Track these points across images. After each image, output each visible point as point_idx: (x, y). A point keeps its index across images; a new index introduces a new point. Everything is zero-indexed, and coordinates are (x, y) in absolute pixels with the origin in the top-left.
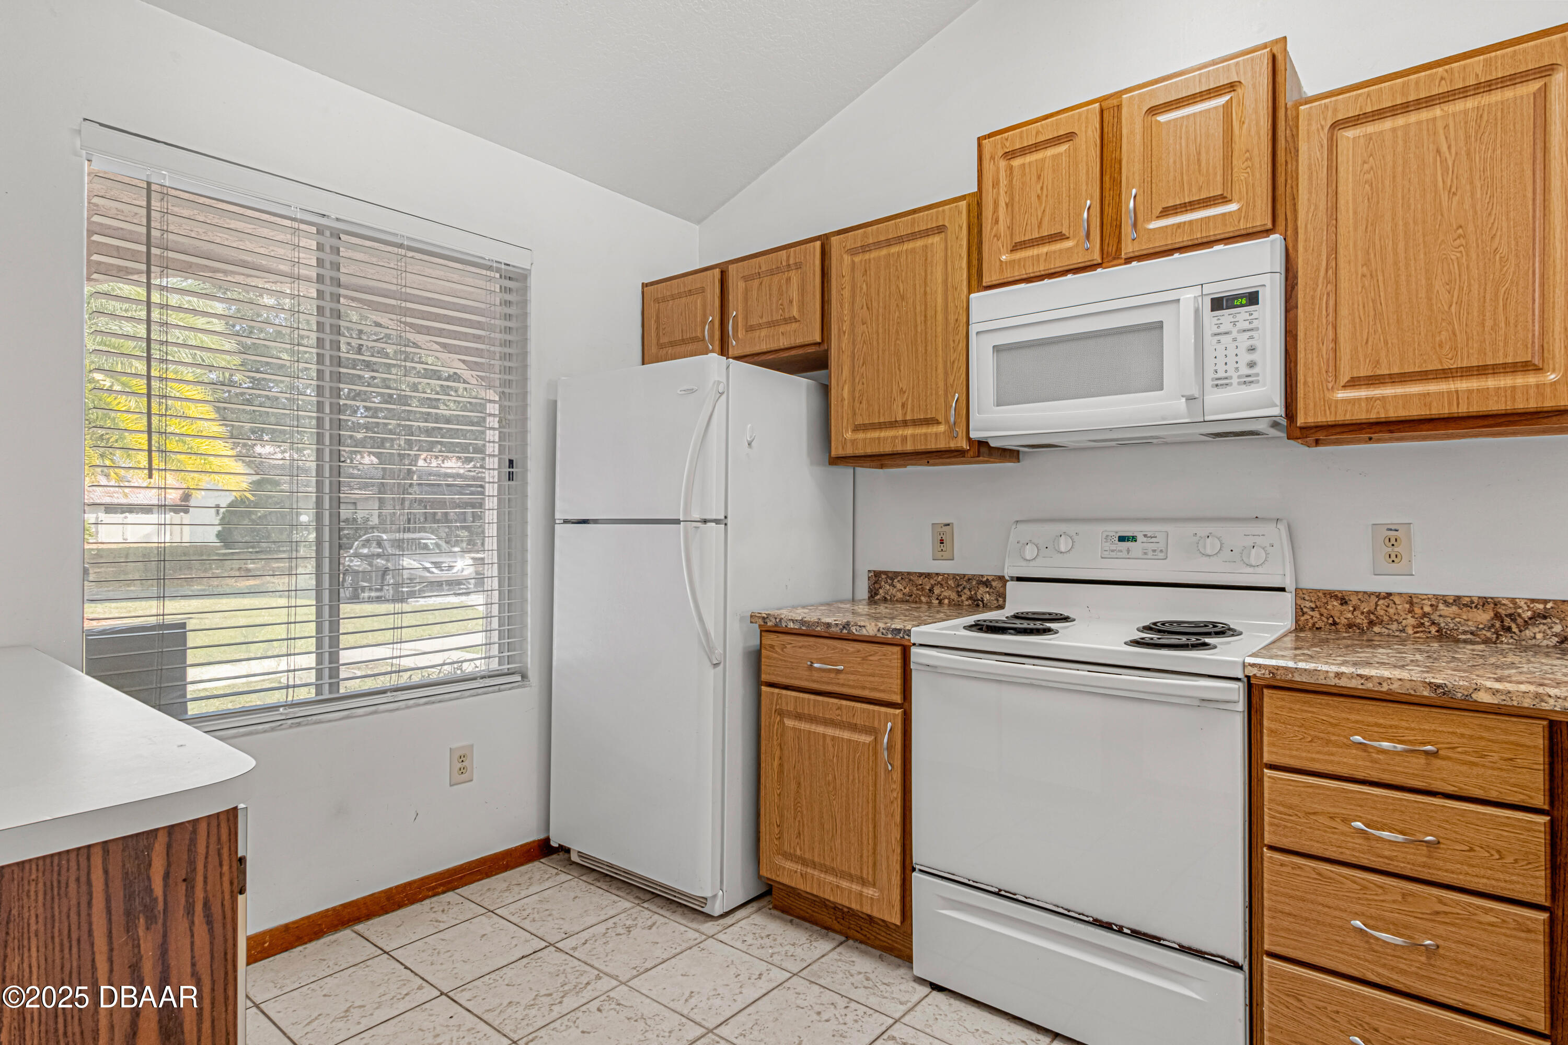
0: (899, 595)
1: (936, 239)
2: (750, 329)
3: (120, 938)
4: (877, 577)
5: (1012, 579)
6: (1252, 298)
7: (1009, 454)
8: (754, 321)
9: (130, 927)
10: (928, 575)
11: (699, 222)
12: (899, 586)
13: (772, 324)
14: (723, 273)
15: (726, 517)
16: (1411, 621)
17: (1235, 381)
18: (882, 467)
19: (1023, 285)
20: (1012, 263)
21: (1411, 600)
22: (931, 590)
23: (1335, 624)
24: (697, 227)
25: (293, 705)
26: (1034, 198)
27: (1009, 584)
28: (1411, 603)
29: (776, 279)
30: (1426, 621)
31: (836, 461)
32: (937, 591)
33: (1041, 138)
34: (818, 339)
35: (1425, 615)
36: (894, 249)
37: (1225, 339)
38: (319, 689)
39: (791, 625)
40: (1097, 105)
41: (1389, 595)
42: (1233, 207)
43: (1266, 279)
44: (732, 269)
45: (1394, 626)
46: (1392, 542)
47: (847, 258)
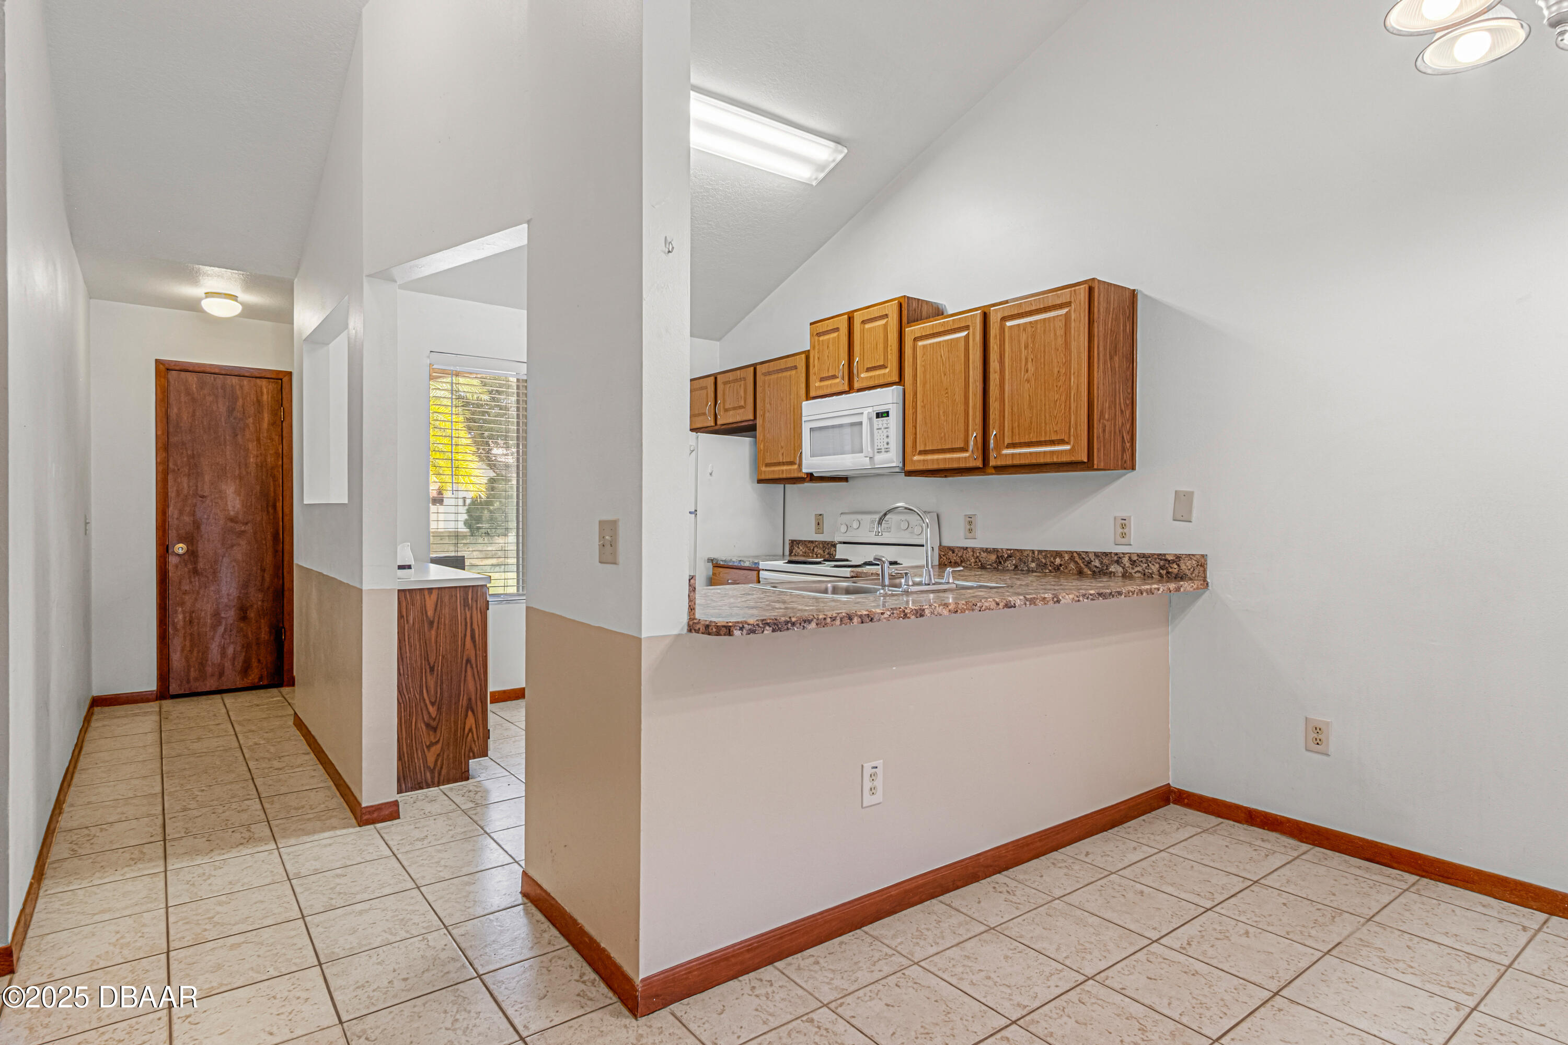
0: (801, 553)
1: (794, 372)
2: (726, 410)
3: (463, 612)
4: (794, 543)
5: (840, 543)
6: (887, 414)
7: (845, 479)
8: (727, 406)
9: (464, 609)
10: (812, 542)
11: (719, 339)
12: (801, 548)
13: (734, 408)
14: (716, 379)
15: (696, 511)
16: (973, 560)
17: (883, 450)
18: (794, 483)
19: (819, 400)
20: (819, 387)
21: (973, 550)
22: (813, 550)
23: (951, 562)
24: (718, 343)
25: (506, 594)
26: (826, 358)
27: (838, 546)
28: (973, 552)
29: (736, 384)
30: (977, 560)
31: (760, 481)
32: (815, 550)
33: (829, 328)
34: (751, 417)
35: (977, 557)
36: (780, 375)
37: (880, 431)
38: (518, 590)
39: (721, 563)
40: (846, 316)
41: (967, 548)
42: (887, 370)
43: (890, 406)
44: (719, 377)
45: (968, 563)
46: (970, 523)
47: (762, 377)
